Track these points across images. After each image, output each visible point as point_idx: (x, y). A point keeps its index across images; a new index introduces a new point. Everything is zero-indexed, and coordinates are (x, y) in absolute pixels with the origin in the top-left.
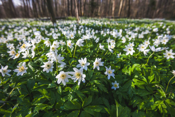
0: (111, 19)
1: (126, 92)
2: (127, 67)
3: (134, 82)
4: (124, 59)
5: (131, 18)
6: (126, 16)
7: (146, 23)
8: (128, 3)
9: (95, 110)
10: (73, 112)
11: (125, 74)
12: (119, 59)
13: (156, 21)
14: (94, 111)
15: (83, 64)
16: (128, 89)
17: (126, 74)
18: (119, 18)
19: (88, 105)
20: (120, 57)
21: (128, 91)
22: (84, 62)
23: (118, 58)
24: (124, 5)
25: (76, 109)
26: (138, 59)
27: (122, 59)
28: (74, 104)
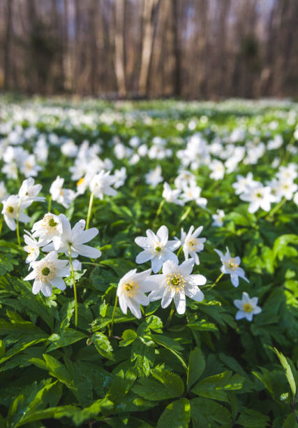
0: (119, 105)
1: (275, 324)
2: (255, 251)
3: (292, 292)
4: (238, 227)
5: (188, 98)
6: (169, 90)
7: (239, 115)
8: (170, 46)
9: (228, 386)
10: (170, 406)
11: (256, 274)
12: (223, 229)
13: (267, 109)
14: (226, 391)
15: (159, 249)
16: (279, 313)
17: (259, 271)
18: (146, 98)
19: (201, 378)
20: (226, 223)
21: (281, 320)
22: (160, 240)
23: (217, 227)
24: (158, 51)
25: (172, 397)
26: (277, 224)
27: (231, 228)
28: (162, 381)
